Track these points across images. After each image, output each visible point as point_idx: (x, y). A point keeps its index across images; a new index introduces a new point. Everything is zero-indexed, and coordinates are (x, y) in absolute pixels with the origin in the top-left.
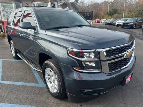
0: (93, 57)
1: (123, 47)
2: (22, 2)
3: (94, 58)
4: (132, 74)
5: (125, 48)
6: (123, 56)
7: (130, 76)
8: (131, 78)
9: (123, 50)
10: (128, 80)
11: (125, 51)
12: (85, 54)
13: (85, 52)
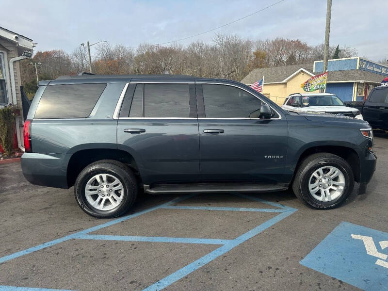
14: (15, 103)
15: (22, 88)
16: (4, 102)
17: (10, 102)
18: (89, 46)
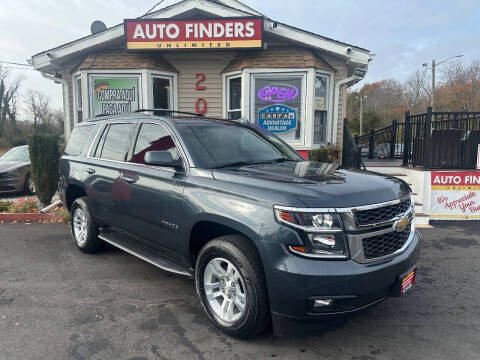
0: (330, 223)
1: (388, 207)
2: (178, 72)
3: (333, 226)
4: (415, 270)
5: (393, 210)
6: (391, 226)
7: (411, 275)
8: (413, 280)
9: (389, 213)
10: (407, 284)
11: (394, 215)
12: (315, 218)
13: (315, 214)
14: (334, 142)
15: (345, 120)
16: (322, 140)
17: (328, 140)
18: (434, 65)
